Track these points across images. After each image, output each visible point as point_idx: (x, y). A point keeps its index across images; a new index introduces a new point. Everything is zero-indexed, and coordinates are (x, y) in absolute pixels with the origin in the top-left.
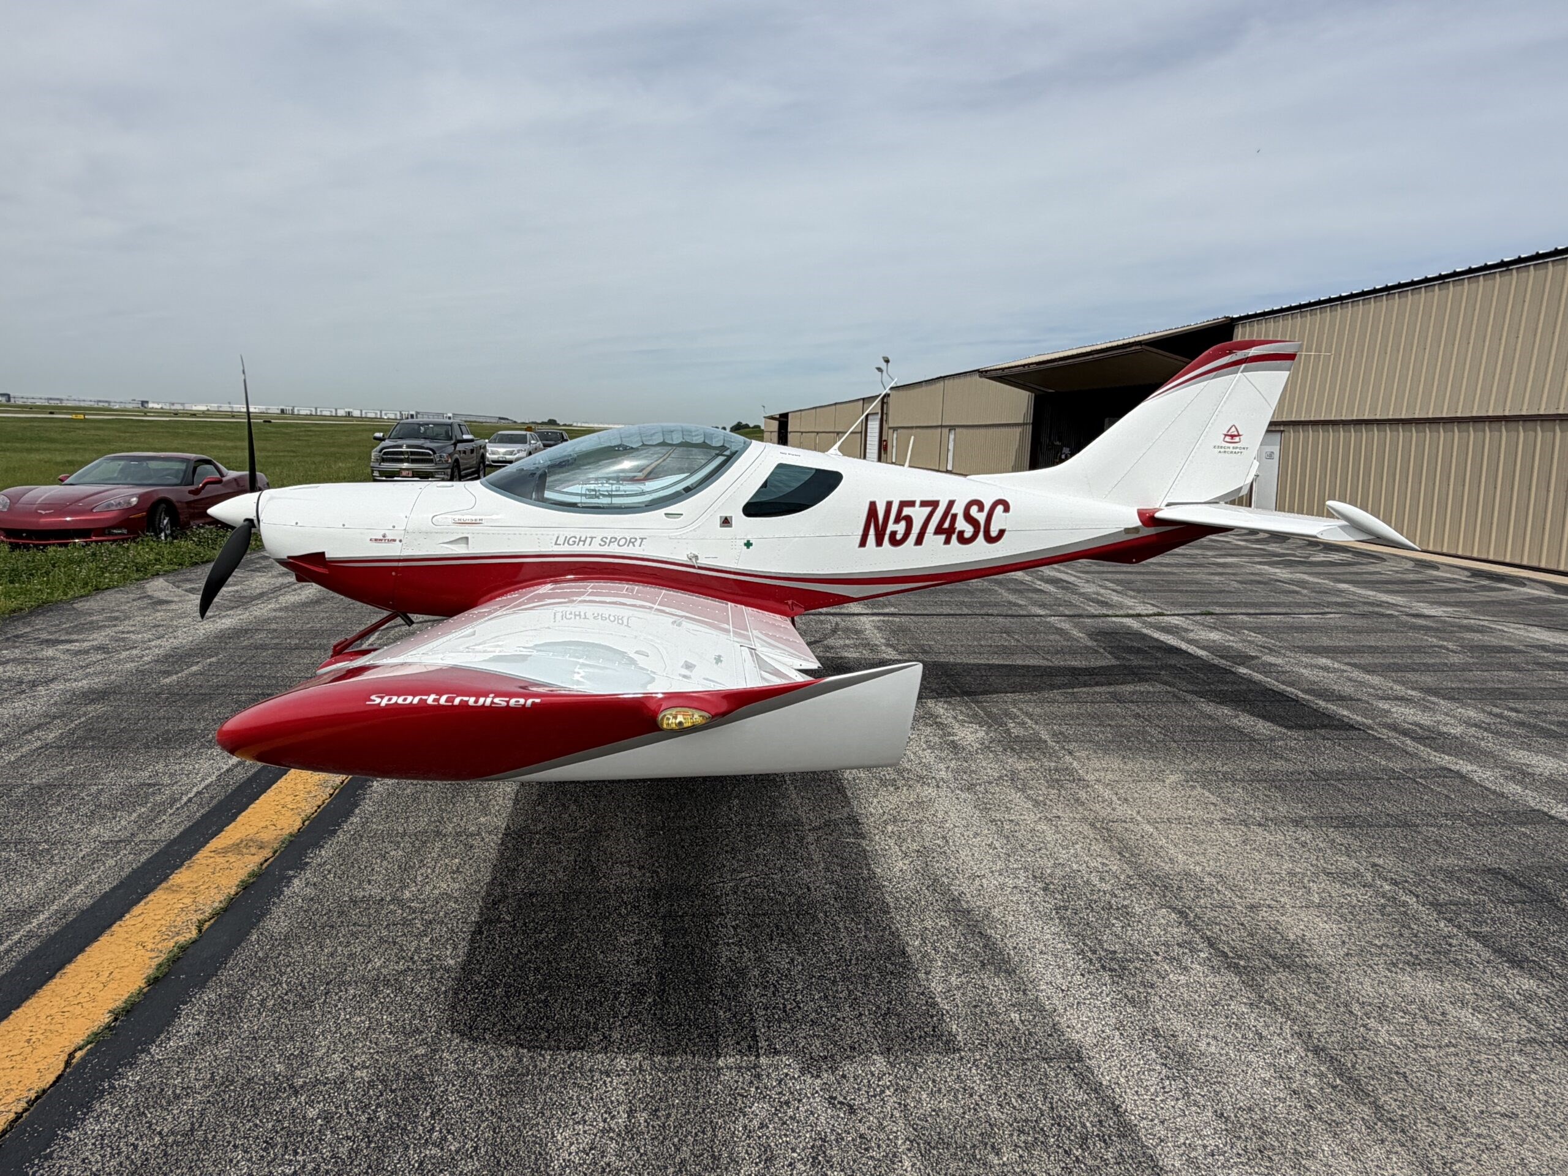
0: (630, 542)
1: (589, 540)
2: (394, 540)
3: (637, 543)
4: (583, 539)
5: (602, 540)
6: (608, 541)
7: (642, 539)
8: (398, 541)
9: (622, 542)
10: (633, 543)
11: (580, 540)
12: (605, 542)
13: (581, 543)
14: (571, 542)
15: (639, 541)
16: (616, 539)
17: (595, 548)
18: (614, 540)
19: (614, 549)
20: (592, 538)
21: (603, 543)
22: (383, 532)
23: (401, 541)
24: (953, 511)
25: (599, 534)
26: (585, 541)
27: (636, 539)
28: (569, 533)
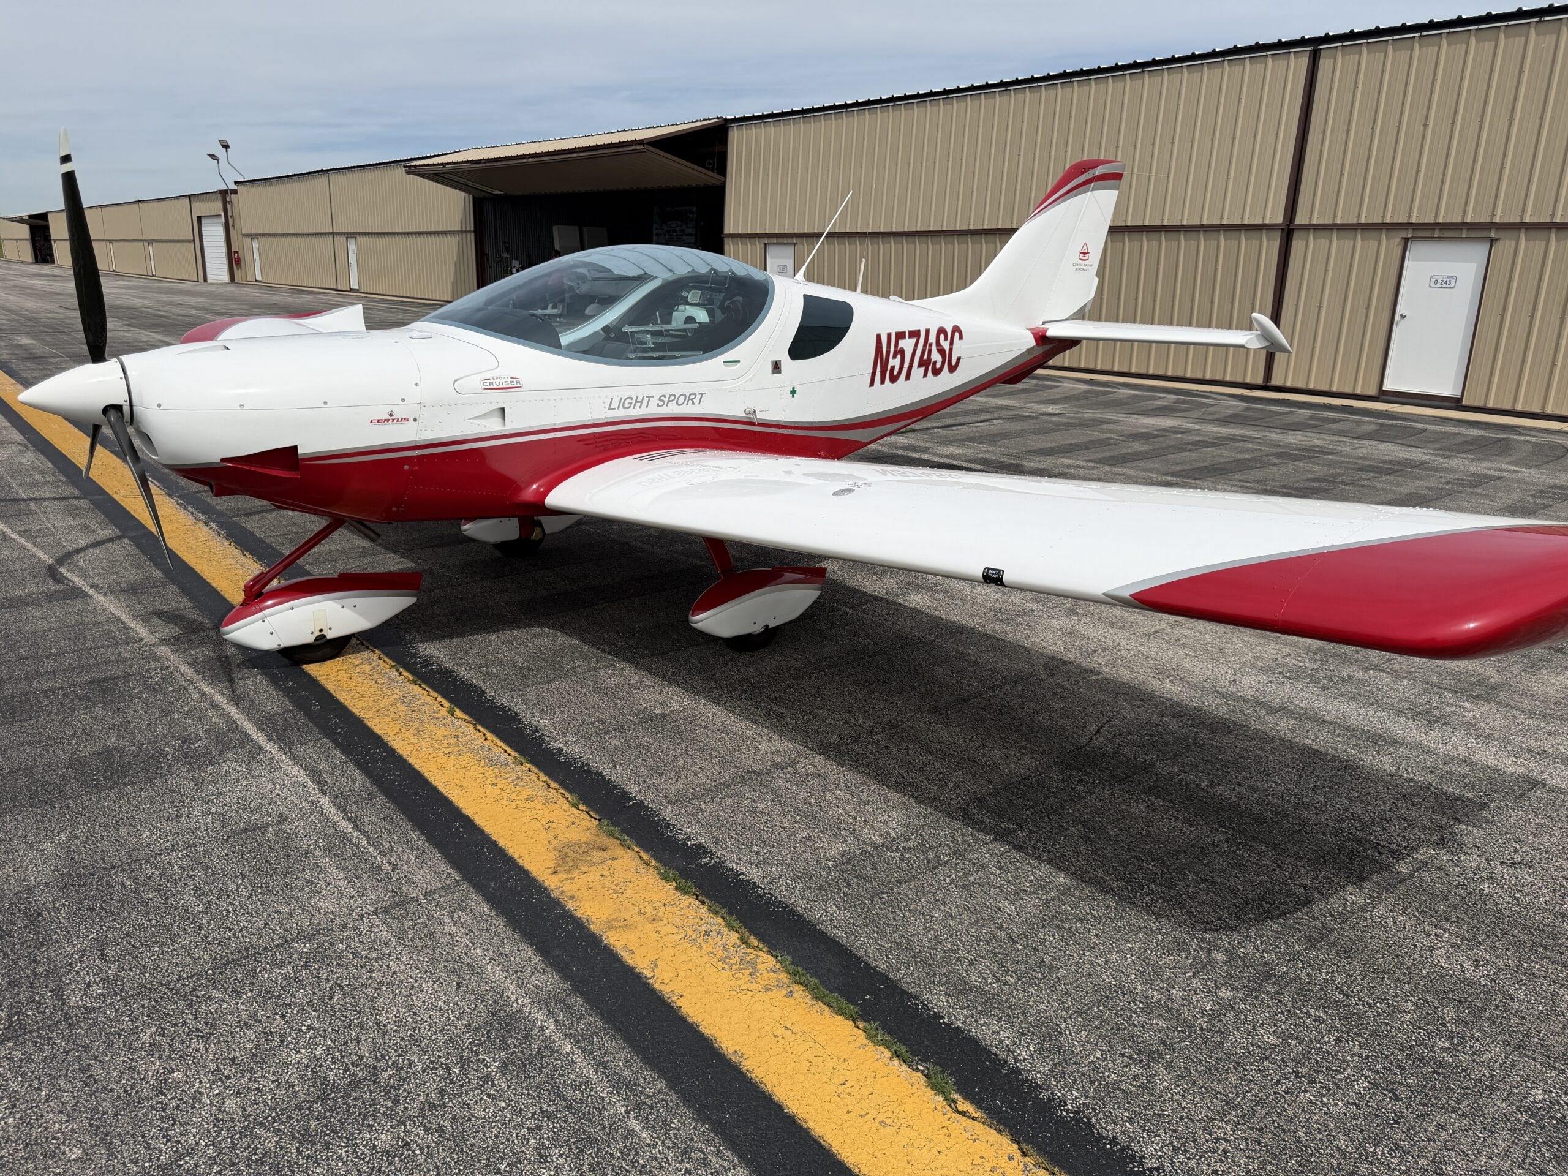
0: (689, 399)
1: (646, 400)
2: (406, 420)
3: (696, 401)
4: (639, 399)
5: (660, 400)
6: (666, 400)
7: (702, 394)
8: (411, 420)
9: (681, 400)
10: (692, 400)
11: (636, 402)
12: (664, 402)
13: (638, 405)
14: (626, 405)
15: (699, 397)
16: (675, 396)
17: (652, 410)
18: (673, 398)
19: (672, 409)
20: (649, 397)
21: (661, 404)
22: (388, 409)
23: (415, 420)
24: (929, 342)
25: (657, 392)
26: (641, 402)
27: (695, 395)
28: (624, 393)
